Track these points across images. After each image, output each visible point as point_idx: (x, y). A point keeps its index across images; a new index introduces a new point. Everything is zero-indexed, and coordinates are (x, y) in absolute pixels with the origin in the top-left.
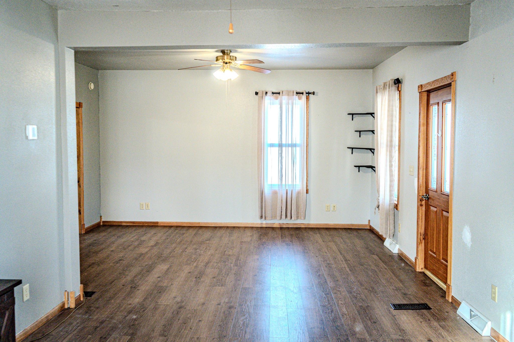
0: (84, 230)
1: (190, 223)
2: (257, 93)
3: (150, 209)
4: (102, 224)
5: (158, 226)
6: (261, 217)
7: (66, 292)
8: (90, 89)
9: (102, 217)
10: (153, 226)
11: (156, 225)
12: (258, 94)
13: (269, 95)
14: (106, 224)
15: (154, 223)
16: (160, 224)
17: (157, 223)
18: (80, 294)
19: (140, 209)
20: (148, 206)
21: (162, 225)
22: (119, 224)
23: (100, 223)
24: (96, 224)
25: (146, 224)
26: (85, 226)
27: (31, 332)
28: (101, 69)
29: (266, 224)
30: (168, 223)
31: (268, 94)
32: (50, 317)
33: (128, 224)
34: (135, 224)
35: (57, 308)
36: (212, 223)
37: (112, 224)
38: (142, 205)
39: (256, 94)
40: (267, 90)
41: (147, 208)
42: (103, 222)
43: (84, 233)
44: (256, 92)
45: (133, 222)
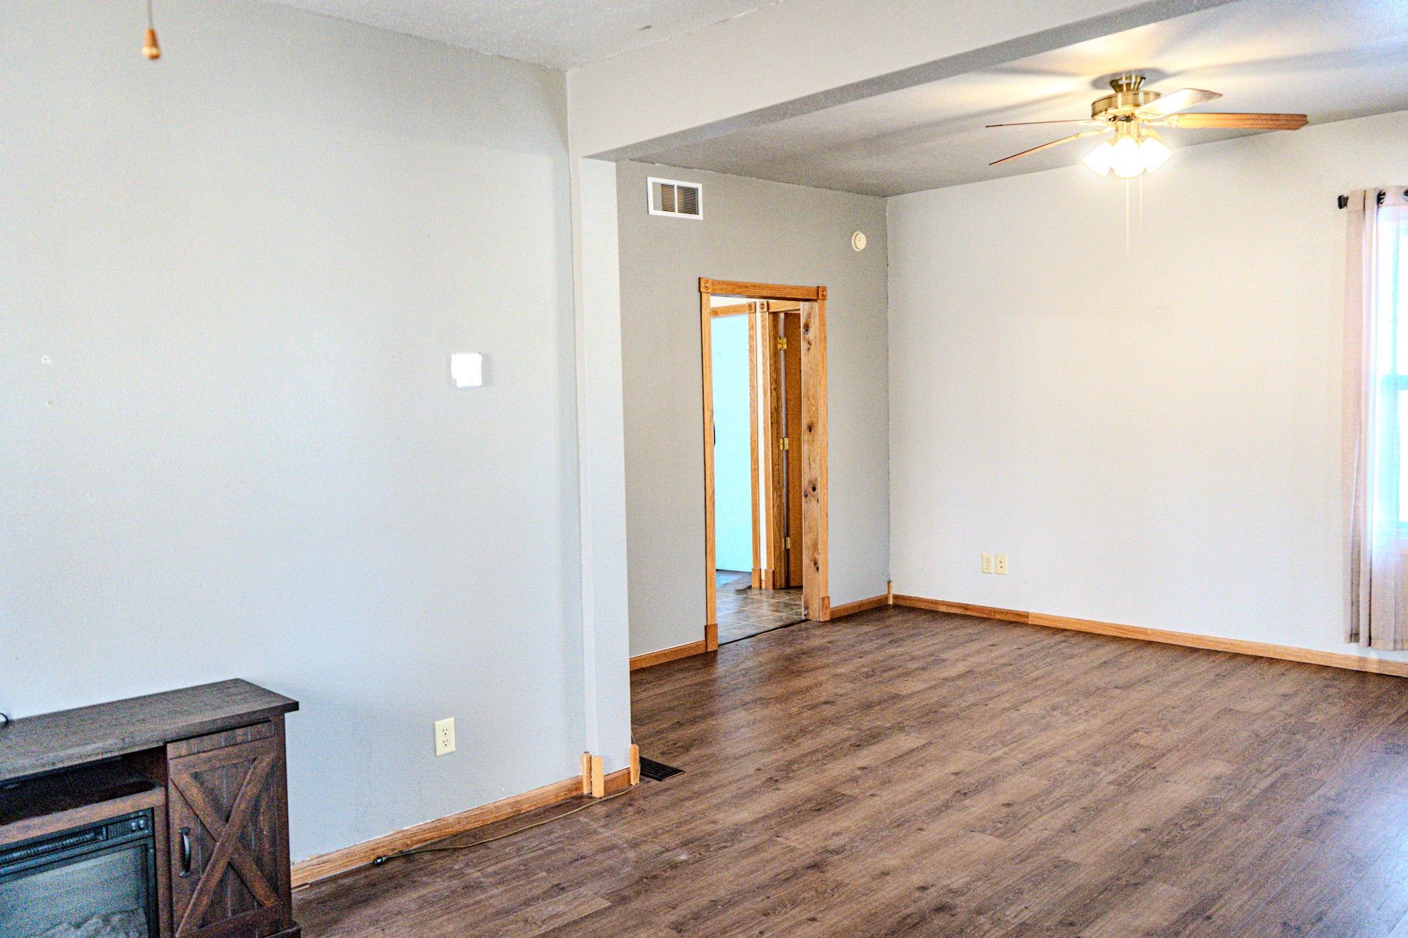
0: (828, 612)
1: (1117, 628)
2: (1342, 202)
3: (1007, 573)
4: (891, 602)
5: (1025, 625)
6: (1354, 636)
7: (585, 754)
8: (857, 250)
9: (892, 584)
10: (1014, 621)
11: (1022, 620)
12: (1346, 205)
13: (1390, 202)
14: (902, 603)
15: (1018, 614)
16: (1032, 621)
17: (1026, 615)
18: (628, 766)
19: (983, 572)
20: (1002, 565)
21: (1038, 622)
22: (930, 607)
23: (886, 598)
24: (873, 601)
25: (998, 617)
26: (829, 603)
27: (458, 828)
28: (891, 195)
29: (1380, 662)
30: (1054, 619)
31: (1387, 200)
32: (525, 807)
33: (953, 610)
34: (968, 613)
35: (551, 788)
36: (1184, 636)
37: (915, 605)
38: (988, 560)
39: (1341, 206)
40: (1380, 186)
41: (999, 570)
42: (896, 597)
43: (828, 619)
44: (1340, 198)
45: (965, 607)
